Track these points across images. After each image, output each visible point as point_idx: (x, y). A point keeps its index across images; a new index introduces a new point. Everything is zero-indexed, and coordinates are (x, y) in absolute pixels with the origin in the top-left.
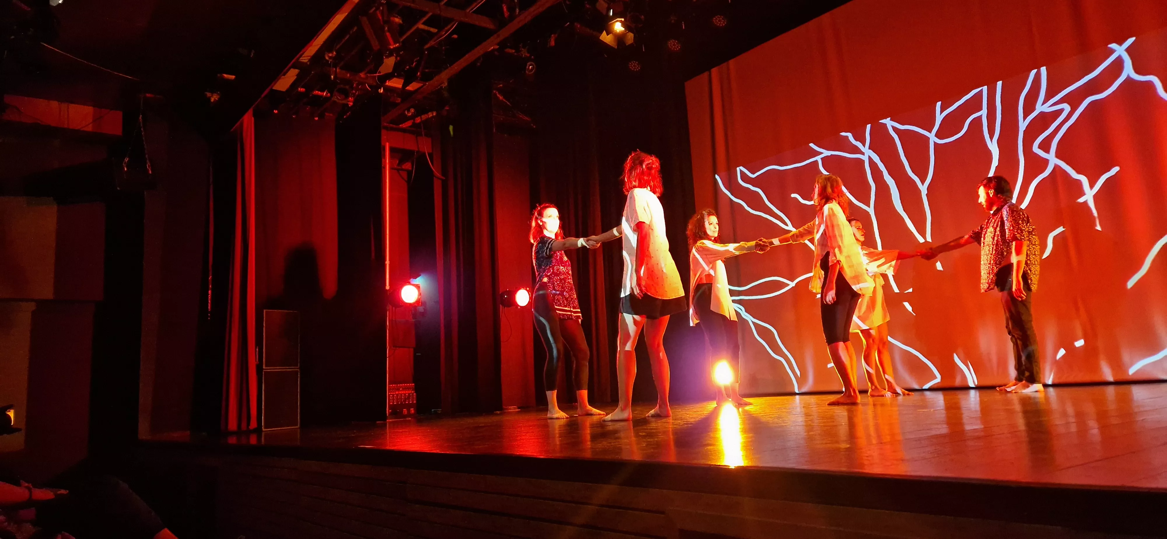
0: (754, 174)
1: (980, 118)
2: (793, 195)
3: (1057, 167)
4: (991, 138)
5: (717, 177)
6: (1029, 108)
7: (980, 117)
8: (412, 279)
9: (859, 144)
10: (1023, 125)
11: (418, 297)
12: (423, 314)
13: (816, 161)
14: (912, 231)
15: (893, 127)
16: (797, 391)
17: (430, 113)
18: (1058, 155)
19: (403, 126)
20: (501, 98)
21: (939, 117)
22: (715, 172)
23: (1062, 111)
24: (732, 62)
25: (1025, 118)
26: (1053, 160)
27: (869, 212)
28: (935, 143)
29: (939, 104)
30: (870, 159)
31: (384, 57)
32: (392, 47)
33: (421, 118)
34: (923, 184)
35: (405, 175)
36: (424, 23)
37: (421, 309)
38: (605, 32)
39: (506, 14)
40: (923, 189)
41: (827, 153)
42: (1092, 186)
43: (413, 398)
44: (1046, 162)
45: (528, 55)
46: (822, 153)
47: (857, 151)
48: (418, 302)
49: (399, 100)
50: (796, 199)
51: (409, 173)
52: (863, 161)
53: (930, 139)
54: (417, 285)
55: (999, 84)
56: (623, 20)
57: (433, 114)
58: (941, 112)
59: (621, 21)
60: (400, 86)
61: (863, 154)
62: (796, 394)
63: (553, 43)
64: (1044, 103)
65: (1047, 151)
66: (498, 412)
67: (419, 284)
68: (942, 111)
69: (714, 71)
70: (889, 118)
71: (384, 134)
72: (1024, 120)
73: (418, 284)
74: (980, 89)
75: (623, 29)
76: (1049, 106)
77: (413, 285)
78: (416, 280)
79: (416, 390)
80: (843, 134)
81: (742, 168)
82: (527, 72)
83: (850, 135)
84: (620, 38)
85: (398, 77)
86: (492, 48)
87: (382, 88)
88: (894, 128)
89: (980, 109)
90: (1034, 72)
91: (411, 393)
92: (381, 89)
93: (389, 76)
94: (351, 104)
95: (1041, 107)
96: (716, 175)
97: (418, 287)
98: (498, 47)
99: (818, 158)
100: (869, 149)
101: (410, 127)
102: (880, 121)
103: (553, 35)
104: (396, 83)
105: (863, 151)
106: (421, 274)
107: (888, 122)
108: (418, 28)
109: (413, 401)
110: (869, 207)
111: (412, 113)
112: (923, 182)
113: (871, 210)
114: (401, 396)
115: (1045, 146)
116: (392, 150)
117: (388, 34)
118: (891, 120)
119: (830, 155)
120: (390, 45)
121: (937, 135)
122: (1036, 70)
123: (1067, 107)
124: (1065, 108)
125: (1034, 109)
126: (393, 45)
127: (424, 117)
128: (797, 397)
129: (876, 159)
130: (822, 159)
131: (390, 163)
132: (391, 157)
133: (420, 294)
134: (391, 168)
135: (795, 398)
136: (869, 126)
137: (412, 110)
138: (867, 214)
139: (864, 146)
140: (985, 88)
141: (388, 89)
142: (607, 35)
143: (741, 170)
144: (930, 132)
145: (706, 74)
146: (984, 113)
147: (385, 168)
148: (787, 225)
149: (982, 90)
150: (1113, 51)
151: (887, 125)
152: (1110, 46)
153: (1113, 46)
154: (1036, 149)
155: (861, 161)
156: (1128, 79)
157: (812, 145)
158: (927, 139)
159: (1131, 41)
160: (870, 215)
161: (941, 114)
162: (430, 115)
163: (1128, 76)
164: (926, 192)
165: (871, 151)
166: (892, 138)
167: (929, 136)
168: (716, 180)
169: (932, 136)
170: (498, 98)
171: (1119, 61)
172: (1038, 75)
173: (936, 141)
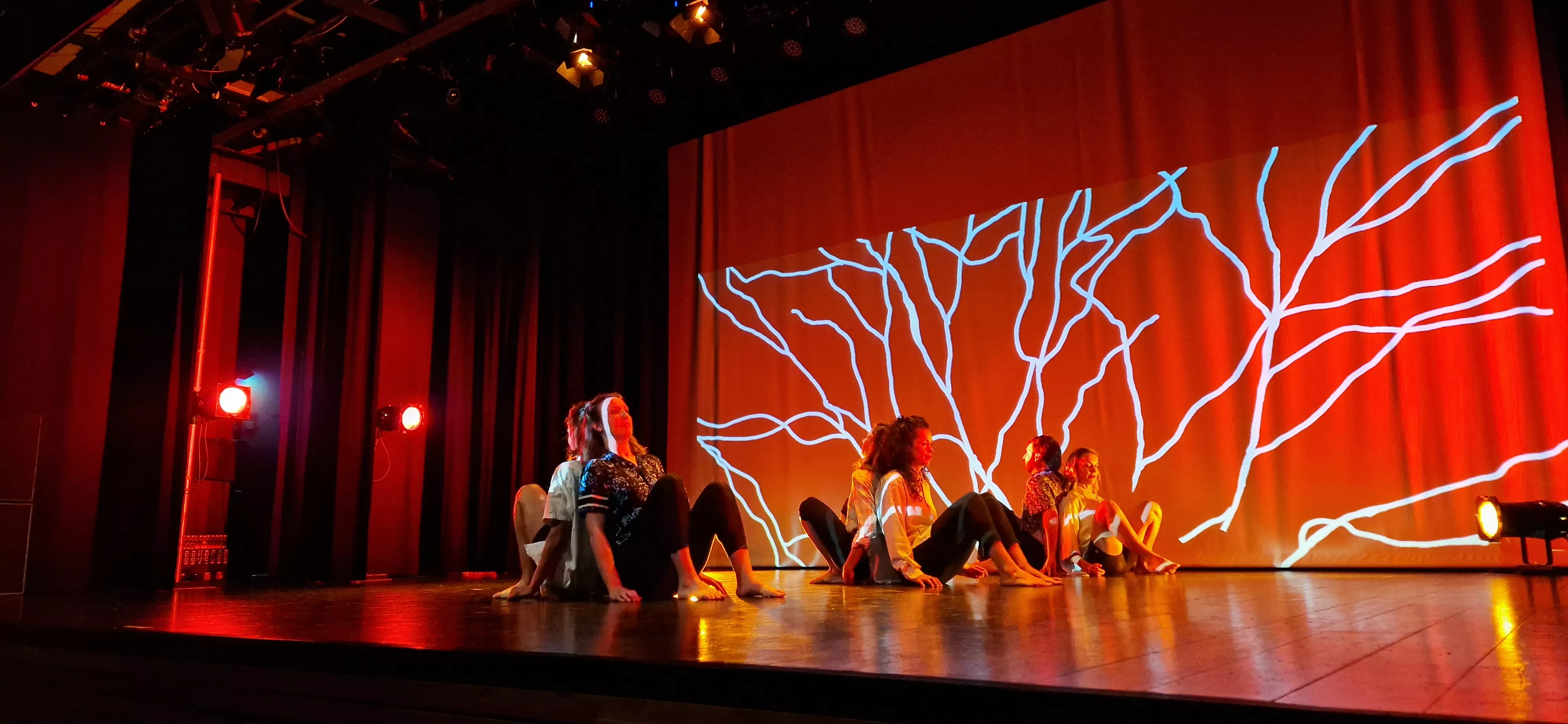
0: (746, 278)
1: (1015, 240)
2: (794, 311)
3: (1094, 307)
4: (1027, 264)
5: (700, 276)
6: (1070, 235)
7: (1016, 238)
8: (238, 380)
9: (877, 255)
10: (1062, 254)
11: (246, 406)
12: (251, 433)
13: (825, 271)
14: (931, 369)
15: (918, 239)
16: (777, 565)
17: (291, 139)
18: (1096, 295)
19: (248, 152)
20: (405, 131)
21: (971, 234)
22: (698, 270)
23: (1105, 242)
24: (730, 130)
25: (1065, 246)
26: (1091, 300)
27: (882, 342)
28: (964, 265)
29: (972, 217)
30: (889, 275)
31: (227, 48)
32: (240, 35)
33: (277, 144)
34: (946, 313)
35: (242, 224)
36: (293, 9)
37: (249, 424)
38: (564, 63)
39: (424, 16)
40: (947, 319)
41: (839, 262)
42: (1129, 335)
43: (223, 556)
44: (1082, 301)
45: (451, 78)
46: (832, 261)
47: (874, 263)
48: (245, 412)
49: (244, 113)
50: (796, 315)
51: (250, 222)
52: (880, 278)
53: (959, 258)
54: (247, 388)
55: (1040, 202)
56: (591, 51)
57: (296, 140)
58: (974, 227)
59: (588, 53)
60: (248, 94)
61: (881, 268)
62: (775, 568)
63: (488, 67)
64: (1086, 231)
65: (1085, 288)
66: (358, 582)
67: (249, 387)
68: (976, 224)
69: (708, 138)
70: (915, 227)
71: (214, 161)
72: (1064, 248)
73: (247, 386)
74: (1019, 205)
75: (590, 64)
76: (1091, 235)
77: (241, 388)
78: (245, 380)
79: (229, 543)
80: (860, 240)
81: (732, 268)
82: (447, 100)
83: (867, 243)
84: (585, 75)
85: (247, 79)
86: (398, 59)
87: (219, 92)
88: (920, 241)
89: (1016, 228)
90: (1078, 192)
91: (220, 549)
92: (216, 93)
93: (232, 77)
94: (164, 108)
95: (1083, 236)
96: (699, 274)
97: (247, 391)
98: (404, 59)
99: (828, 267)
100: (889, 262)
101: (257, 154)
102: (904, 230)
103: (489, 56)
104: (242, 89)
105: (882, 264)
106: (254, 373)
107: (912, 231)
108: (285, 13)
109: (222, 561)
110: (883, 334)
111: (264, 135)
112: (947, 311)
113: (885, 339)
114: (204, 552)
115: (1084, 282)
116: (225, 184)
117: (235, 15)
118: (916, 230)
119: (842, 264)
120: (238, 31)
121: (968, 255)
122: (1081, 191)
123: (1109, 239)
124: (1108, 240)
125: (1074, 237)
126: (243, 33)
127: (282, 143)
128: (777, 572)
129: (896, 276)
130: (832, 268)
131: (221, 204)
132: (223, 196)
133: (249, 402)
134: (221, 212)
135: (774, 573)
136: (890, 234)
137: (264, 131)
138: (880, 342)
139: (883, 259)
140: (1024, 205)
141: (226, 94)
142: (567, 68)
143: (731, 272)
144: (959, 250)
145: (696, 141)
146: (1020, 234)
147: (210, 210)
148: (783, 348)
149: (1021, 206)
150: (1162, 180)
151: (912, 236)
152: (1159, 173)
153: (1163, 174)
154: (1073, 284)
155: (878, 278)
156: (1176, 214)
157: (821, 249)
158: (956, 258)
159: (1182, 170)
160: (884, 345)
161: (973, 229)
162: (292, 142)
163: (1176, 210)
164: (949, 323)
165: (890, 265)
166: (917, 253)
167: (957, 255)
168: (698, 280)
169: (961, 256)
170: (401, 131)
171: (1168, 192)
172: (1082, 198)
173: (965, 262)
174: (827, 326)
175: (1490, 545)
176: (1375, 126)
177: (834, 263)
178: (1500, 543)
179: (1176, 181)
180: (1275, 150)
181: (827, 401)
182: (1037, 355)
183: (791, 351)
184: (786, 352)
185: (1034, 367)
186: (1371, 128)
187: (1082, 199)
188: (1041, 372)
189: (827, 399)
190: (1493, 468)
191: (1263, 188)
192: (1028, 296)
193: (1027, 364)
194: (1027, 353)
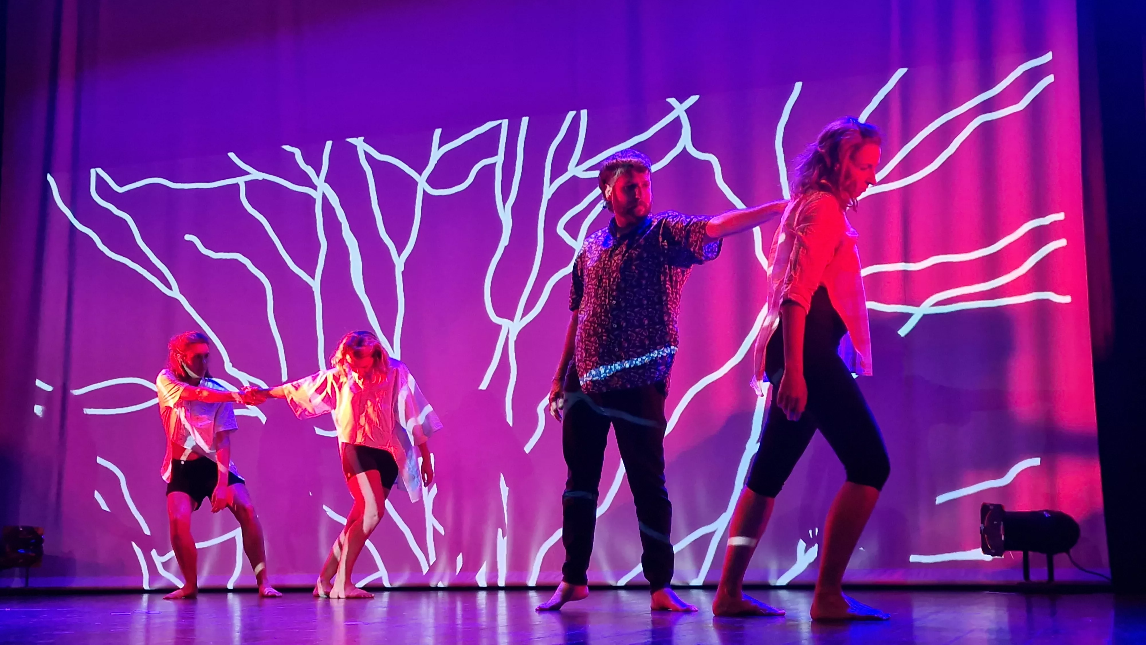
0: (121, 185)
2: (188, 237)
4: (505, 200)
5: (50, 178)
6: (559, 167)
7: (493, 165)
9: (310, 171)
10: (549, 190)
13: (237, 186)
14: (374, 327)
15: (366, 153)
16: (144, 587)
21: (436, 154)
22: (47, 169)
25: (552, 181)
27: (311, 287)
28: (425, 193)
29: (438, 132)
30: (325, 198)
34: (399, 255)
40: (399, 262)
41: (256, 175)
44: (569, 252)
46: (246, 173)
47: (305, 180)
50: (191, 243)
52: (313, 201)
53: (419, 185)
55: (525, 120)
58: (441, 145)
61: (315, 188)
62: (143, 593)
64: (578, 165)
65: (575, 236)
68: (442, 142)
70: (362, 138)
72: (551, 183)
74: (499, 122)
76: (585, 169)
80: (287, 148)
81: (100, 171)
83: (297, 153)
88: (368, 157)
89: (495, 153)
90: (571, 114)
95: (575, 170)
96: (49, 175)
99: (241, 181)
100: (325, 181)
102: (350, 140)
105: (316, 183)
107: (359, 143)
110: (313, 276)
112: (400, 252)
113: (315, 284)
115: (573, 228)
118: (364, 141)
119: (260, 179)
121: (432, 181)
122: (575, 112)
125: (564, 171)
128: (145, 597)
129: (334, 200)
130: (246, 182)
135: (141, 600)
136: (329, 144)
138: (308, 288)
139: (318, 174)
140: (505, 123)
143: (97, 174)
144: (420, 174)
146: (499, 159)
148: (170, 287)
149: (500, 124)
150: (671, 109)
151: (358, 149)
152: (668, 100)
153: (672, 101)
154: (560, 230)
155: (310, 201)
156: (685, 150)
157: (232, 155)
158: (415, 183)
159: (693, 99)
160: (313, 292)
161: (439, 148)
163: (685, 148)
164: (403, 269)
165: (327, 185)
166: (363, 173)
167: (417, 180)
168: (48, 183)
169: (422, 181)
171: (677, 123)
172: (576, 120)
173: (426, 190)
174: (236, 261)
175: (993, 560)
176: (905, 70)
177: (249, 176)
178: (1003, 557)
179: (687, 111)
180: (798, 86)
181: (231, 364)
182: (511, 318)
183: (181, 293)
184: (175, 293)
185: (507, 331)
186: (901, 72)
187: (576, 122)
188: (515, 338)
189: (231, 361)
190: (1001, 473)
191: (783, 130)
192: (505, 241)
193: (499, 327)
194: (499, 314)
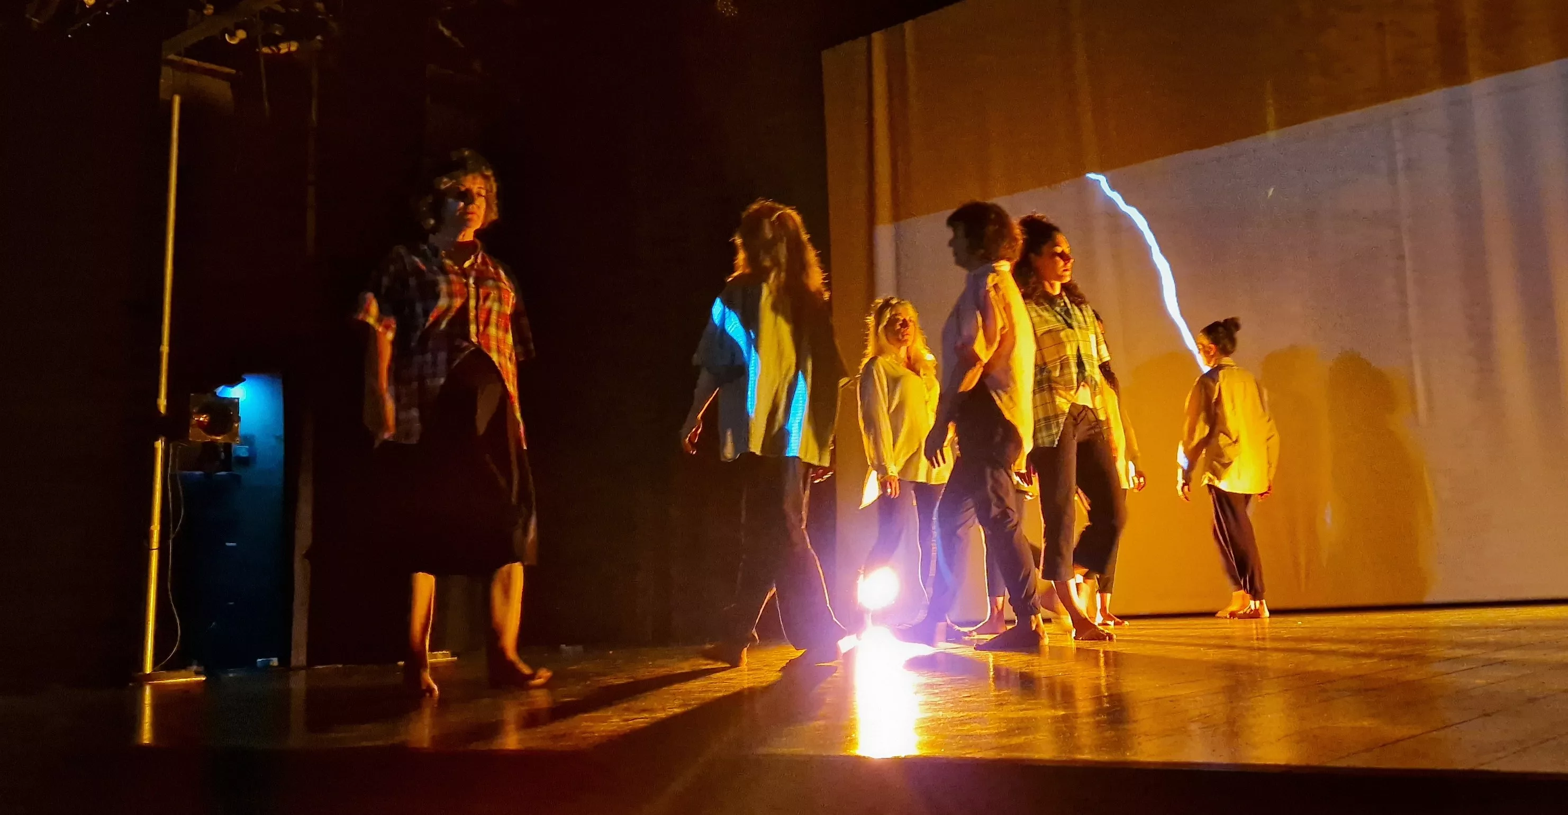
8: (220, 388)
12: (245, 462)
20: (446, 32)
37: (241, 451)
49: (211, 8)
54: (235, 400)
67: (238, 399)
69: (877, 36)
71: (169, 78)
73: (236, 396)
106: (243, 377)
129: (1141, 222)
145: (862, 40)
162: (284, 48)
170: (442, 32)
